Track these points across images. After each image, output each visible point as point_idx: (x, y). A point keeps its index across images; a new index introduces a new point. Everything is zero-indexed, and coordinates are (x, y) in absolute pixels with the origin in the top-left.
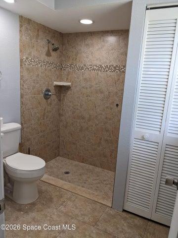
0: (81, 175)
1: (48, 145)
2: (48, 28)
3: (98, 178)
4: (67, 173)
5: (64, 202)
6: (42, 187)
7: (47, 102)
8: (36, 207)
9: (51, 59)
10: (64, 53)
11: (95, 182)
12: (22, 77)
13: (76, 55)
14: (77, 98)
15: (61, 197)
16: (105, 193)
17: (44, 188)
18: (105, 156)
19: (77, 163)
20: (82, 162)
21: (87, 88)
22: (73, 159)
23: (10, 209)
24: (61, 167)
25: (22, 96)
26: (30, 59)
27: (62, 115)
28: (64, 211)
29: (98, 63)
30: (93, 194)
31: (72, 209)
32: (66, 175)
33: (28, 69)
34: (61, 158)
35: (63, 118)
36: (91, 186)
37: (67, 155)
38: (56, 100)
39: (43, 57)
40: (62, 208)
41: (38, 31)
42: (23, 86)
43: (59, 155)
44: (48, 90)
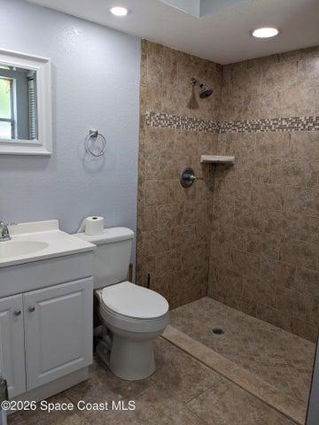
0: (245, 340)
1: (186, 273)
2: (194, 57)
3: (282, 353)
4: (218, 332)
5: (202, 391)
6: (164, 352)
7: (186, 192)
8: (147, 390)
9: (197, 114)
10: (223, 101)
11: (273, 361)
12: (142, 148)
13: (247, 102)
14: (245, 184)
15: (198, 380)
16: (294, 389)
17: (167, 356)
18: (302, 309)
19: (241, 314)
20: (252, 314)
21: (265, 165)
22: (233, 305)
23: (101, 384)
24: (207, 319)
25: (140, 182)
26: (158, 114)
27: (216, 218)
28: (199, 411)
29: (291, 114)
30: (265, 387)
31: (215, 410)
32: (216, 336)
33: (153, 133)
34: (210, 300)
35: (216, 223)
36: (265, 368)
37: (222, 297)
38: (205, 189)
39: (183, 110)
40: (195, 404)
41: (175, 64)
42: (144, 163)
43: (206, 294)
44: (190, 171)
